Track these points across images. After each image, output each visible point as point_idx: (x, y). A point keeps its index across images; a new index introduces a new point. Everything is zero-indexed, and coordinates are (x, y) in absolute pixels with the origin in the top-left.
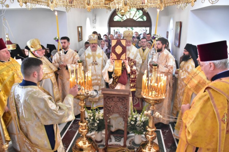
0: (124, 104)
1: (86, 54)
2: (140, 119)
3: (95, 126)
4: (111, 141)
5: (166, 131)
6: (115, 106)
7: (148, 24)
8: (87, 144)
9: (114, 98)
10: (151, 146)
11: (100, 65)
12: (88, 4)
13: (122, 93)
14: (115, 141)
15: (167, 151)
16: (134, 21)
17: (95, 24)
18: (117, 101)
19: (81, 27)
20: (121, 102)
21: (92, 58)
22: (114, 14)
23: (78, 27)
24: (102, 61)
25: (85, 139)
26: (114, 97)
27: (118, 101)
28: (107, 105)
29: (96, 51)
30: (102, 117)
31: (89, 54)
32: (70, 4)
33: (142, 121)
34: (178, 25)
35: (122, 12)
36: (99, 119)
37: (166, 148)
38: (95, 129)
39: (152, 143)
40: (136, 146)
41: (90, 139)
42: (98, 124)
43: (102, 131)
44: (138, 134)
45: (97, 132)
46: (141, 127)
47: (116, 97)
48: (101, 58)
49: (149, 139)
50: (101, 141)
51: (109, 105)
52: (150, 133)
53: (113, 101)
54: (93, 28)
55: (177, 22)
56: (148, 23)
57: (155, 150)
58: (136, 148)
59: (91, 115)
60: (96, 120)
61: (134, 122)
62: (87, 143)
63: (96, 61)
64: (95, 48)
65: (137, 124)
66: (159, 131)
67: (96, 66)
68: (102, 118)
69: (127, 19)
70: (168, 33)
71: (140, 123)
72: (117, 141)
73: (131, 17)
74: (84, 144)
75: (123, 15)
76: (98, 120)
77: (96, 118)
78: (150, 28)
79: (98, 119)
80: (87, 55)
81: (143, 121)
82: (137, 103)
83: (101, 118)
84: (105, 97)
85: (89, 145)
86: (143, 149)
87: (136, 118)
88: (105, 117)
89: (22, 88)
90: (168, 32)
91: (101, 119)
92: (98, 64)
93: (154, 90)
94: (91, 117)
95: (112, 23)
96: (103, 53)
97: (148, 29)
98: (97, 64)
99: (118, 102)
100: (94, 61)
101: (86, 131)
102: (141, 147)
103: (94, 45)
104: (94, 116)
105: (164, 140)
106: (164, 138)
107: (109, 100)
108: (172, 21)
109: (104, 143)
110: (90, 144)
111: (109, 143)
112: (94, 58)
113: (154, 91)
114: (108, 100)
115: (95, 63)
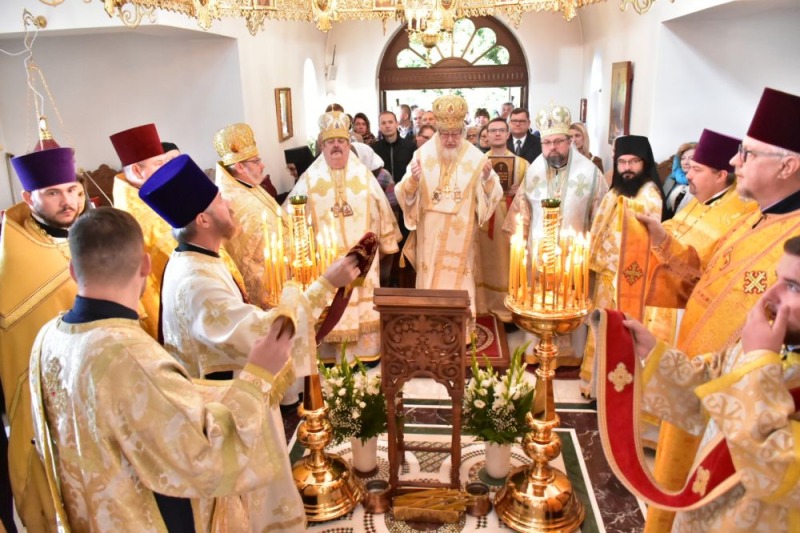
0: (448, 339)
1: (310, 182)
2: (505, 391)
3: (353, 421)
4: (406, 471)
5: (591, 433)
6: (419, 347)
7: (515, 75)
8: (329, 481)
9: (415, 322)
10: (545, 480)
11: (361, 215)
12: (319, 6)
13: (443, 303)
14: (421, 470)
15: (596, 497)
16: (469, 66)
18: (427, 332)
19: (287, 90)
20: (440, 334)
21: (331, 193)
22: (399, 41)
23: (278, 91)
24: (368, 201)
25: (320, 463)
26: (417, 317)
27: (430, 328)
28: (394, 345)
29: (344, 168)
30: (377, 386)
31: (320, 181)
32: (261, 7)
33: (511, 399)
34: (619, 75)
35: (428, 36)
36: (366, 394)
37: (593, 487)
38: (354, 430)
39: (547, 470)
40: (494, 485)
41: (337, 465)
42: (363, 411)
43: (376, 436)
44: (500, 443)
45: (360, 439)
46: (507, 418)
47: (422, 318)
48: (364, 193)
49: (538, 457)
50: (375, 471)
51: (398, 345)
52: (541, 435)
53: (414, 331)
54: (327, 94)
55: (616, 66)
56: (515, 73)
57: (559, 490)
58: (494, 491)
59: (340, 382)
60: (356, 398)
61: (484, 401)
62: (328, 476)
63: (345, 204)
64: (339, 155)
65: (494, 408)
66: (569, 434)
67: (348, 220)
68: (376, 392)
69: (444, 60)
70: (585, 105)
71: (506, 403)
72: (428, 471)
73: (458, 54)
74: (318, 481)
75: (430, 46)
76: (363, 399)
77: (355, 391)
78: (522, 90)
79: (362, 394)
80: (313, 183)
81: (515, 398)
82: (489, 343)
83: (373, 391)
84: (387, 318)
85: (335, 482)
86: (519, 490)
87: (491, 389)
88: (386, 386)
89: (73, 331)
90: (585, 102)
91: (373, 395)
93: (549, 290)
94: (336, 389)
95: (390, 76)
96: (367, 176)
97: (516, 91)
98: (349, 213)
99: (431, 332)
100: (341, 203)
101: (323, 437)
102: (512, 484)
103: (336, 144)
104: (348, 385)
105: (586, 462)
106: (584, 455)
107: (398, 329)
108: (597, 63)
109: (384, 476)
110: (337, 479)
111: (403, 478)
112: (340, 192)
113: (551, 293)
114: (395, 328)
115: (342, 210)
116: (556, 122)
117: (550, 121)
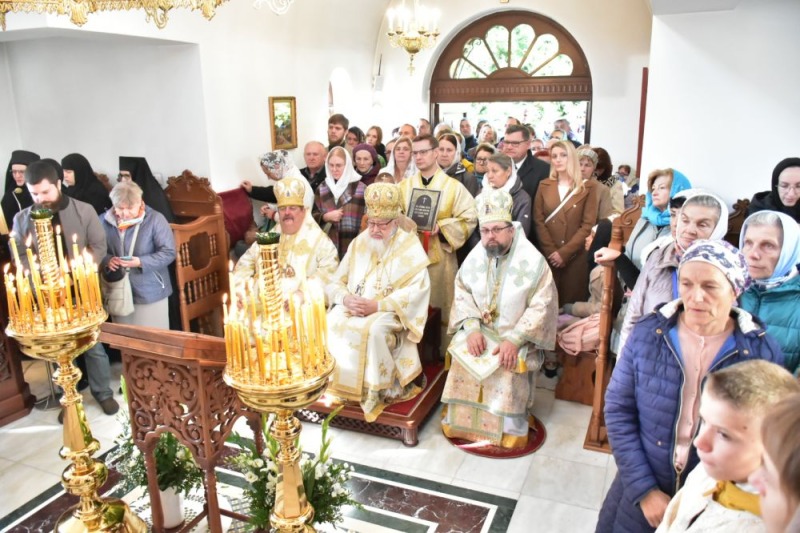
0: (187, 394)
6: (161, 398)
9: (154, 368)
16: (526, 77)
17: (380, 89)
18: (167, 382)
19: (291, 100)
20: (177, 385)
23: (272, 101)
26: (155, 362)
27: (169, 378)
47: (160, 364)
51: (143, 393)
53: (154, 379)
56: (578, 86)
63: (288, 266)
64: (290, 223)
78: (588, 104)
84: (128, 359)
99: (171, 383)
114: (137, 373)
116: (493, 207)
117: (488, 206)
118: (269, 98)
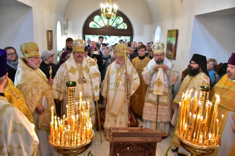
1: (67, 67)
16: (114, 29)
19: (51, 31)
21: (77, 73)
22: (90, 18)
29: (82, 63)
31: (72, 67)
47: (135, 145)
56: (129, 32)
63: (83, 78)
64: (81, 58)
67: (85, 84)
73: (110, 24)
78: (131, 38)
80: (69, 68)
92: (87, 82)
95: (87, 30)
98: (85, 82)
100: (81, 77)
112: (81, 73)
115: (82, 81)
116: (160, 48)
117: (159, 47)
118: (47, 31)
